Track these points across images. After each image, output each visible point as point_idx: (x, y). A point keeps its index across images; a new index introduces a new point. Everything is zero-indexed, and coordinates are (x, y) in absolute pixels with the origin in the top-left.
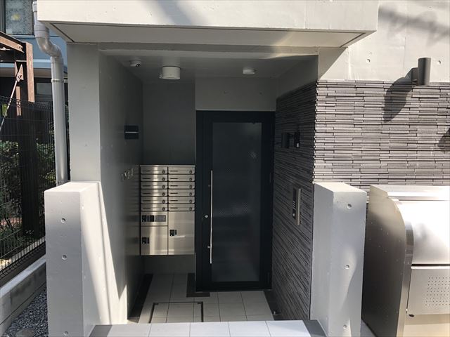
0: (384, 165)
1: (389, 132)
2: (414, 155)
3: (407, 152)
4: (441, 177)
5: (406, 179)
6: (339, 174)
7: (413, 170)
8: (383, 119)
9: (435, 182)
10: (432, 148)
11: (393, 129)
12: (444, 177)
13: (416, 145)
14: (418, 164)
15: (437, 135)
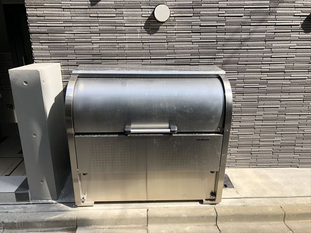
0: (96, 46)
1: (96, 15)
2: (122, 37)
3: (117, 34)
4: (149, 58)
5: (118, 59)
6: (56, 55)
7: (123, 51)
8: (89, 3)
9: (145, 62)
10: (139, 30)
11: (101, 12)
12: (152, 58)
13: (123, 28)
14: (127, 45)
15: (143, 18)
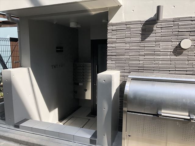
0: (141, 62)
1: (144, 46)
2: (158, 58)
3: (155, 56)
4: (175, 70)
5: (154, 70)
6: (118, 67)
7: (158, 66)
8: (141, 39)
9: (171, 72)
10: (169, 53)
11: (146, 44)
12: (176, 70)
13: (159, 52)
14: (160, 62)
15: (172, 47)
